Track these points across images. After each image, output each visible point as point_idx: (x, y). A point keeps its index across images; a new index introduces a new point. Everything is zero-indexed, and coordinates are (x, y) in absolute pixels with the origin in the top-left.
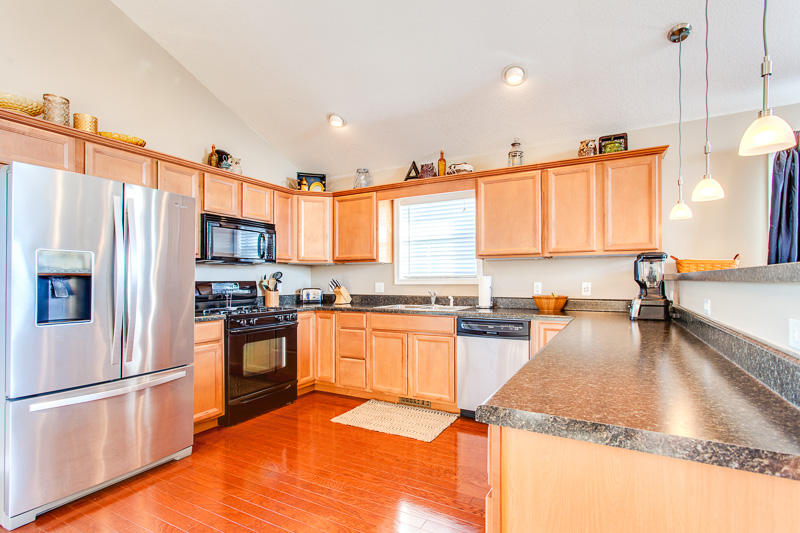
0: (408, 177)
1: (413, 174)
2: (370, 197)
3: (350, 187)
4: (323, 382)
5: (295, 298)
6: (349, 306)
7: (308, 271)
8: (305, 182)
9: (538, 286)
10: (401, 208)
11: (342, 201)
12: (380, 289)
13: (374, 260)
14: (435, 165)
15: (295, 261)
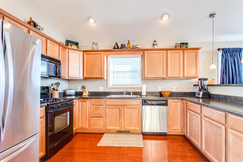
0: (114, 48)
1: (116, 47)
2: (101, 54)
3: (90, 49)
4: (82, 128)
5: (63, 93)
6: (88, 96)
7: (67, 82)
8: (69, 45)
9: (160, 88)
10: (110, 59)
11: (88, 54)
12: (101, 89)
13: (102, 78)
14: (126, 45)
15: (67, 78)
